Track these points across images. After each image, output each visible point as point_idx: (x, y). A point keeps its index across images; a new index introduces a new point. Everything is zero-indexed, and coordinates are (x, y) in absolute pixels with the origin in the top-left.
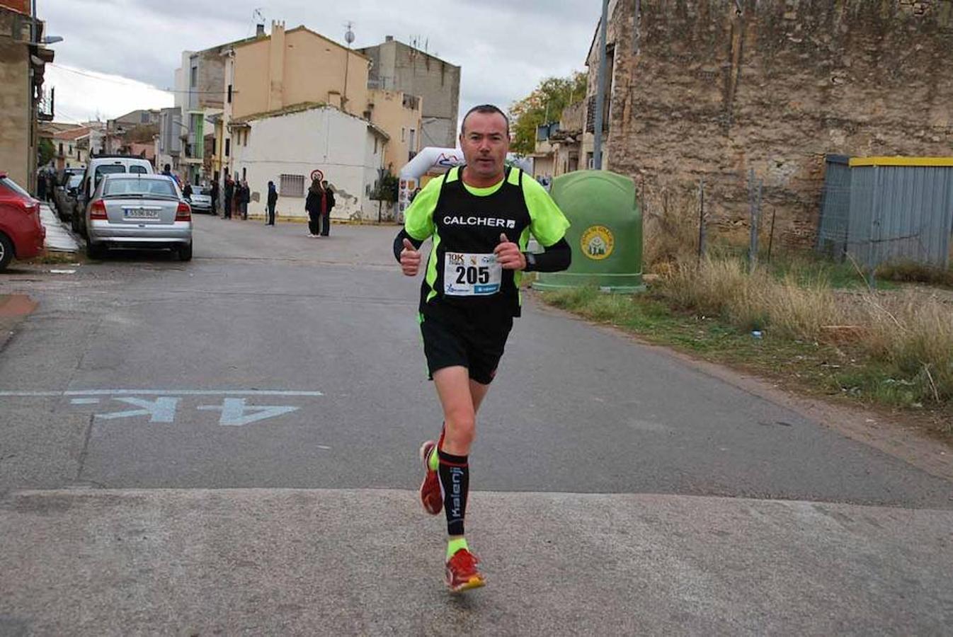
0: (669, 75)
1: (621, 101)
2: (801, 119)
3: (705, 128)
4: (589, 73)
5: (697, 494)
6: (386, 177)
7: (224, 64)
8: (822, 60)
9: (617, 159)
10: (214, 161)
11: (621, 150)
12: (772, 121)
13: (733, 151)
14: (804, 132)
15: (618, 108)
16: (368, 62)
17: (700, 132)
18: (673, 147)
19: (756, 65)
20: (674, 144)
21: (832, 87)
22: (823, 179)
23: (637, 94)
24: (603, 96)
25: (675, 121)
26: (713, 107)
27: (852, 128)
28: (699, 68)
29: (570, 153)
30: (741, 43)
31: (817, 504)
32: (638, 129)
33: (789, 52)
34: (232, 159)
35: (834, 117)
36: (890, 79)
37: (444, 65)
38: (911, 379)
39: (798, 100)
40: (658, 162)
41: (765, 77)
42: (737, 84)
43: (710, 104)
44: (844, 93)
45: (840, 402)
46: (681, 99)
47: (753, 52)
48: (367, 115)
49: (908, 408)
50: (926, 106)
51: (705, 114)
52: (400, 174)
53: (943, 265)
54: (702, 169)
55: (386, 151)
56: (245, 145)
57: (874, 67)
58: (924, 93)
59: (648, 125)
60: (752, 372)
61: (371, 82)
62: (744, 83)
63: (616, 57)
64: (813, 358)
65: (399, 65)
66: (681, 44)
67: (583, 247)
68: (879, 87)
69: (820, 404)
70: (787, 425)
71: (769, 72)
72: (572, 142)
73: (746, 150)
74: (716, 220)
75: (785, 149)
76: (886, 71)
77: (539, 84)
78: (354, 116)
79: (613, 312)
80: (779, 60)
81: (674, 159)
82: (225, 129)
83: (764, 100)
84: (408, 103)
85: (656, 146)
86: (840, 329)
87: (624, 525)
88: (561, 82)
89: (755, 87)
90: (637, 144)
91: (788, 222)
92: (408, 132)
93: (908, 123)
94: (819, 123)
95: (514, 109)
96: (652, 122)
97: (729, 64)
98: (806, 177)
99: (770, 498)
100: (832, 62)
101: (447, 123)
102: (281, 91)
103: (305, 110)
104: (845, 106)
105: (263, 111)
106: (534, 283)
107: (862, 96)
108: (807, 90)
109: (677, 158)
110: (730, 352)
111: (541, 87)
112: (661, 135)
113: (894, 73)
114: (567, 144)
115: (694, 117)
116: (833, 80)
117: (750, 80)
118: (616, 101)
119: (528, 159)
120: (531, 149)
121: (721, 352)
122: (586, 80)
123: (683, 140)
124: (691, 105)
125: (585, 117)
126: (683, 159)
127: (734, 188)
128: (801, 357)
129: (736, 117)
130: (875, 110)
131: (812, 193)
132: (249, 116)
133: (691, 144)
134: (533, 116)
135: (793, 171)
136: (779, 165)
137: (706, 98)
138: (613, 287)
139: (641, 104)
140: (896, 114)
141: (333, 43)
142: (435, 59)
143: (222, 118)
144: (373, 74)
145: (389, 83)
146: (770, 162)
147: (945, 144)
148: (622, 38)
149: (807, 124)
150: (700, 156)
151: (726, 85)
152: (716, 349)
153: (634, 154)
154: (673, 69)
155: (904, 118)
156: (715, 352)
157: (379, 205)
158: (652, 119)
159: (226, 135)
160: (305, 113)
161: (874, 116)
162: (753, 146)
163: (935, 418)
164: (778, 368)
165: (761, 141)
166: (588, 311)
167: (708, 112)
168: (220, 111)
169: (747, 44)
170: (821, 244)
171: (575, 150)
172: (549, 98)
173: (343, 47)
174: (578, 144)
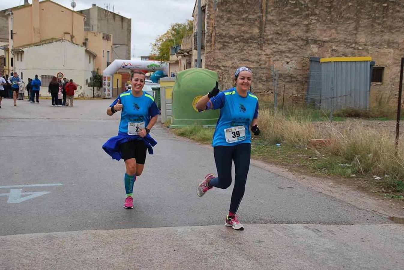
0: (233, 21)
1: (210, 34)
2: (297, 40)
3: (251, 46)
4: (194, 20)
5: (248, 223)
6: (96, 75)
7: (8, 19)
8: (305, 11)
9: (209, 63)
10: (5, 69)
11: (211, 58)
12: (283, 42)
13: (265, 57)
14: (299, 46)
15: (209, 38)
16: (84, 17)
17: (249, 48)
18: (236, 56)
19: (274, 14)
20: (237, 54)
21: (310, 24)
22: (308, 69)
23: (218, 30)
24: (201, 32)
25: (236, 43)
26: (255, 36)
27: (321, 44)
28: (247, 17)
29: (186, 60)
30: (267, 4)
31: (305, 225)
32: (219, 47)
33: (290, 8)
34: (15, 68)
35: (312, 39)
36: (337, 20)
37: (122, 18)
38: (350, 163)
39: (295, 31)
40: (229, 63)
41: (279, 20)
42: (266, 24)
43: (253, 34)
44: (317, 27)
45: (316, 176)
46: (239, 32)
47: (273, 8)
48: (85, 44)
49: (349, 177)
50: (355, 32)
51: (251, 39)
52: (103, 73)
53: (366, 108)
54: (250, 66)
55: (95, 62)
56: (21, 61)
57: (330, 14)
58: (354, 26)
59: (224, 45)
60: (276, 164)
61: (85, 27)
62: (269, 24)
63: (206, 12)
64: (305, 155)
65: (100, 19)
66: (238, 5)
67: (193, 106)
68: (332, 24)
69: (307, 177)
70: (292, 188)
71: (281, 17)
72: (187, 54)
73: (271, 56)
74: (258, 91)
75: (290, 55)
76: (336, 16)
77: (171, 27)
78: (78, 45)
79: (209, 137)
80: (285, 12)
81: (237, 62)
82: (10, 52)
83: (278, 32)
84: (105, 37)
85: (228, 55)
86: (317, 141)
87: (212, 240)
88: (181, 25)
89: (274, 25)
90: (219, 55)
91: (293, 91)
92: (106, 53)
93: (347, 41)
94: (305, 42)
95: (158, 39)
96: (226, 44)
97: (261, 14)
98: (300, 69)
99: (283, 223)
100: (310, 13)
101: (125, 47)
102: (39, 33)
103: (52, 42)
104: (317, 33)
105: (30, 43)
106: (170, 125)
107: (325, 28)
108: (299, 26)
109: (239, 61)
110: (265, 154)
111: (171, 28)
112: (230, 50)
113: (339, 17)
114: (185, 56)
115: (246, 41)
116: (311, 21)
117: (271, 22)
118: (208, 34)
119: (166, 64)
120: (168, 59)
121: (261, 154)
122: (192, 24)
123: (241, 52)
124: (244, 35)
125: (193, 42)
126: (241, 62)
127: (267, 75)
128: (299, 155)
129: (266, 40)
130: (331, 35)
131: (304, 76)
132: (23, 46)
133: (244, 54)
134: (168, 43)
135: (294, 66)
136: (287, 63)
137: (251, 31)
138: (209, 125)
139: (219, 35)
140: (341, 37)
141: (65, 8)
142: (118, 15)
143: (9, 47)
144: (87, 23)
145: (95, 29)
146: (283, 62)
147: (365, 50)
148: (209, 3)
149: (300, 43)
150: (249, 60)
151: (260, 25)
152: (259, 153)
153: (217, 60)
154: (235, 17)
155: (345, 38)
156: (258, 154)
157: (93, 89)
158: (225, 42)
159: (11, 56)
160: (52, 43)
161: (331, 38)
162: (274, 54)
163: (361, 182)
164: (288, 161)
165: (278, 52)
166: (197, 137)
167: (252, 38)
168: (7, 43)
169: (269, 4)
170: (309, 100)
171: (189, 59)
172: (176, 33)
173: (71, 10)
174: (190, 56)
